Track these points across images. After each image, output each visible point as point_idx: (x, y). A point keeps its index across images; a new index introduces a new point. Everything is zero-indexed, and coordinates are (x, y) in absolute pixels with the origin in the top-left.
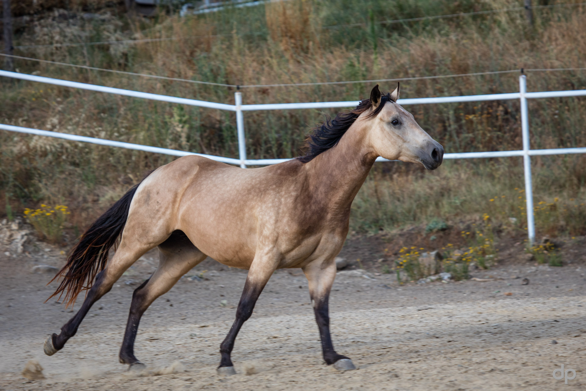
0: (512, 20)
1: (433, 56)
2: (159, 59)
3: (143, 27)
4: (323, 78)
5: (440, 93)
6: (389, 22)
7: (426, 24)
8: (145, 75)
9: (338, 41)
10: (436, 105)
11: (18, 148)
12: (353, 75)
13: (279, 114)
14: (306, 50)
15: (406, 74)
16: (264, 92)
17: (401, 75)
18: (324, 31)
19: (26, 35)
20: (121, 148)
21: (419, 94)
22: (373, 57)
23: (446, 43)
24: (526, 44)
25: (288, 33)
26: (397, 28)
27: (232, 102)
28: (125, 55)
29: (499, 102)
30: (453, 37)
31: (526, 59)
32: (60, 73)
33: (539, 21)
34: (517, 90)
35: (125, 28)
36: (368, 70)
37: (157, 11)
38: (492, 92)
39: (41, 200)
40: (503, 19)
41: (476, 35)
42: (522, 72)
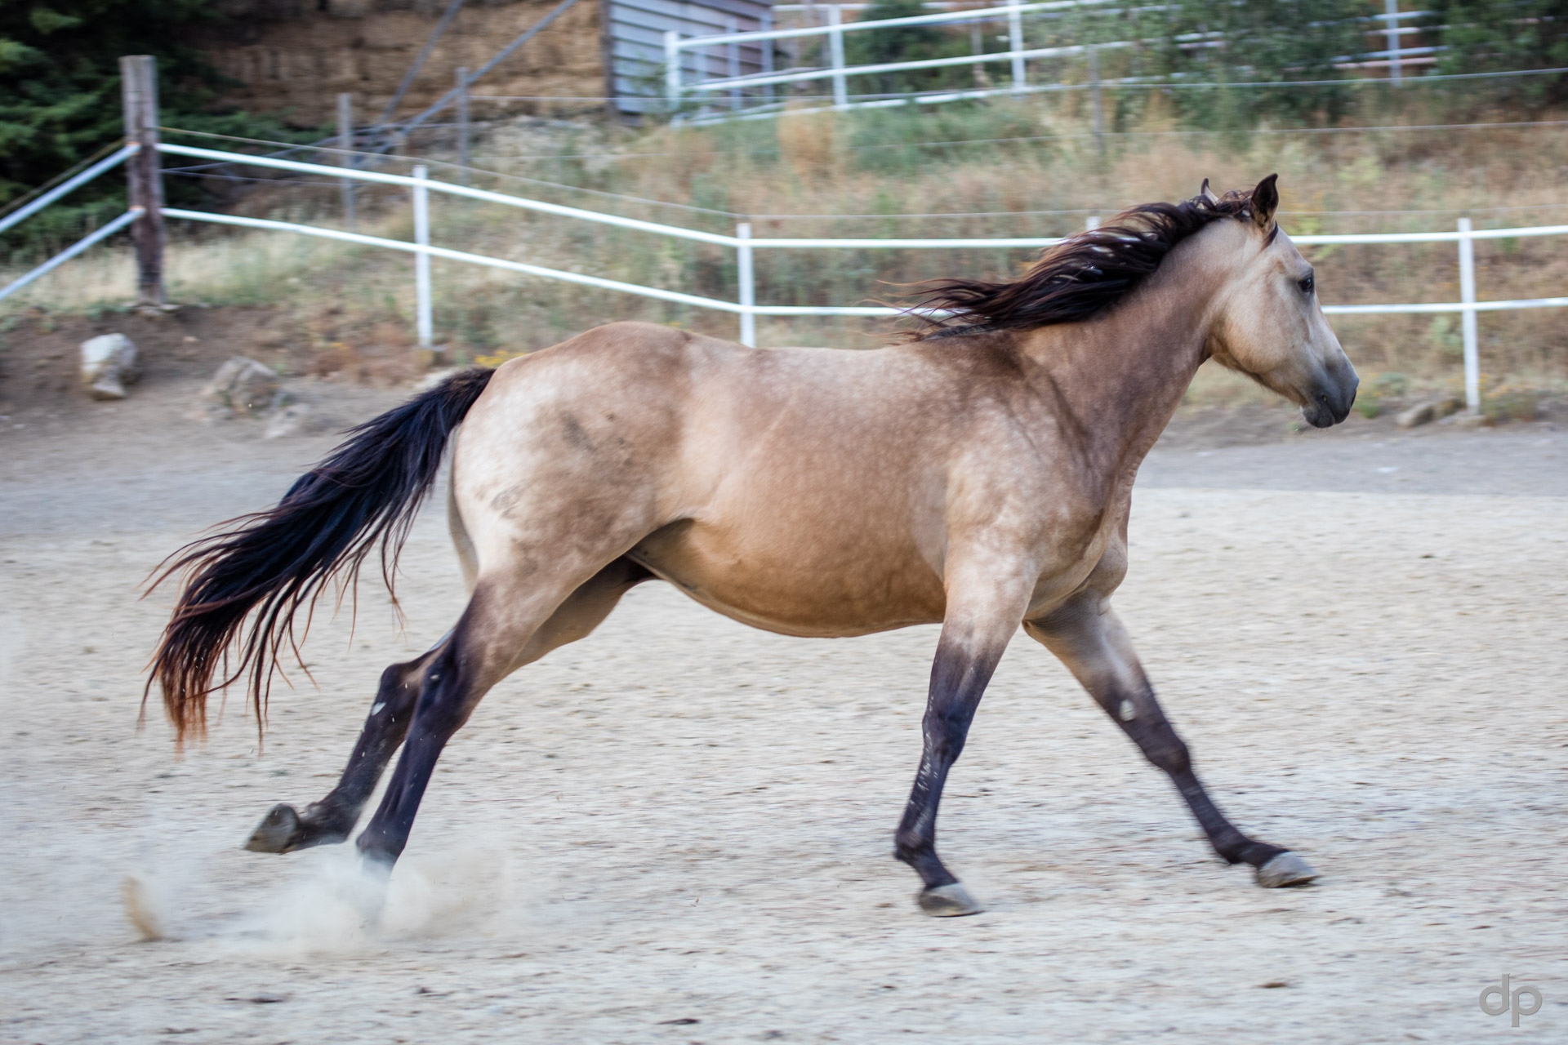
0: (1078, 150)
1: (982, 189)
2: (646, 179)
3: (627, 140)
4: (850, 211)
5: (989, 233)
6: (930, 144)
7: (975, 149)
8: (629, 198)
9: (866, 165)
10: (985, 248)
11: (472, 282)
12: (884, 208)
13: (792, 253)
14: (825, 175)
15: (949, 209)
16: (774, 224)
17: (943, 210)
18: (850, 152)
19: (485, 146)
20: (597, 287)
21: (965, 234)
22: (909, 186)
23: (998, 173)
24: (1094, 179)
25: (803, 153)
26: (938, 153)
27: (734, 235)
28: (605, 174)
30: (1006, 166)
31: (1097, 198)
32: (524, 192)
33: (1111, 152)
35: (604, 141)
36: (903, 203)
37: (645, 122)
39: (497, 346)
40: (1067, 147)
41: (1034, 166)
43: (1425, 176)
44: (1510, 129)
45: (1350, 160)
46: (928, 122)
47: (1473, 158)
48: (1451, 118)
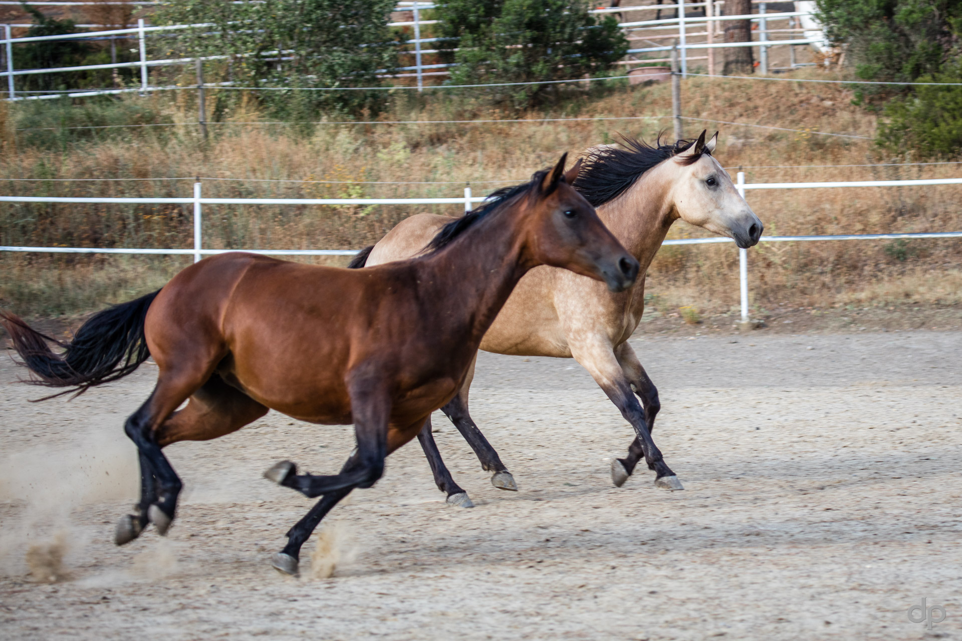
0: (188, 133)
1: (116, 161)
4: (16, 175)
5: (122, 194)
6: (79, 128)
7: (111, 132)
9: (31, 142)
10: (117, 204)
12: (43, 174)
15: (92, 175)
17: (87, 176)
18: (20, 132)
21: (103, 194)
22: (62, 158)
23: (128, 149)
24: (200, 155)
26: (86, 134)
29: (174, 206)
30: (135, 145)
31: (200, 168)
33: (211, 135)
34: (192, 195)
36: (57, 170)
38: (169, 195)
40: (181, 132)
41: (156, 145)
42: (198, 180)
43: (440, 156)
44: (502, 124)
45: (386, 145)
46: (78, 112)
47: (474, 145)
48: (460, 115)
